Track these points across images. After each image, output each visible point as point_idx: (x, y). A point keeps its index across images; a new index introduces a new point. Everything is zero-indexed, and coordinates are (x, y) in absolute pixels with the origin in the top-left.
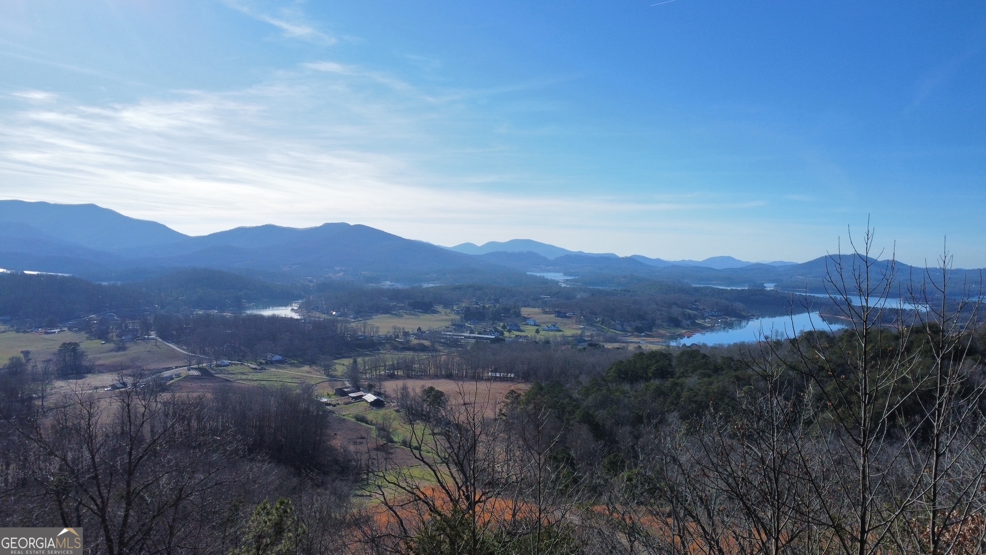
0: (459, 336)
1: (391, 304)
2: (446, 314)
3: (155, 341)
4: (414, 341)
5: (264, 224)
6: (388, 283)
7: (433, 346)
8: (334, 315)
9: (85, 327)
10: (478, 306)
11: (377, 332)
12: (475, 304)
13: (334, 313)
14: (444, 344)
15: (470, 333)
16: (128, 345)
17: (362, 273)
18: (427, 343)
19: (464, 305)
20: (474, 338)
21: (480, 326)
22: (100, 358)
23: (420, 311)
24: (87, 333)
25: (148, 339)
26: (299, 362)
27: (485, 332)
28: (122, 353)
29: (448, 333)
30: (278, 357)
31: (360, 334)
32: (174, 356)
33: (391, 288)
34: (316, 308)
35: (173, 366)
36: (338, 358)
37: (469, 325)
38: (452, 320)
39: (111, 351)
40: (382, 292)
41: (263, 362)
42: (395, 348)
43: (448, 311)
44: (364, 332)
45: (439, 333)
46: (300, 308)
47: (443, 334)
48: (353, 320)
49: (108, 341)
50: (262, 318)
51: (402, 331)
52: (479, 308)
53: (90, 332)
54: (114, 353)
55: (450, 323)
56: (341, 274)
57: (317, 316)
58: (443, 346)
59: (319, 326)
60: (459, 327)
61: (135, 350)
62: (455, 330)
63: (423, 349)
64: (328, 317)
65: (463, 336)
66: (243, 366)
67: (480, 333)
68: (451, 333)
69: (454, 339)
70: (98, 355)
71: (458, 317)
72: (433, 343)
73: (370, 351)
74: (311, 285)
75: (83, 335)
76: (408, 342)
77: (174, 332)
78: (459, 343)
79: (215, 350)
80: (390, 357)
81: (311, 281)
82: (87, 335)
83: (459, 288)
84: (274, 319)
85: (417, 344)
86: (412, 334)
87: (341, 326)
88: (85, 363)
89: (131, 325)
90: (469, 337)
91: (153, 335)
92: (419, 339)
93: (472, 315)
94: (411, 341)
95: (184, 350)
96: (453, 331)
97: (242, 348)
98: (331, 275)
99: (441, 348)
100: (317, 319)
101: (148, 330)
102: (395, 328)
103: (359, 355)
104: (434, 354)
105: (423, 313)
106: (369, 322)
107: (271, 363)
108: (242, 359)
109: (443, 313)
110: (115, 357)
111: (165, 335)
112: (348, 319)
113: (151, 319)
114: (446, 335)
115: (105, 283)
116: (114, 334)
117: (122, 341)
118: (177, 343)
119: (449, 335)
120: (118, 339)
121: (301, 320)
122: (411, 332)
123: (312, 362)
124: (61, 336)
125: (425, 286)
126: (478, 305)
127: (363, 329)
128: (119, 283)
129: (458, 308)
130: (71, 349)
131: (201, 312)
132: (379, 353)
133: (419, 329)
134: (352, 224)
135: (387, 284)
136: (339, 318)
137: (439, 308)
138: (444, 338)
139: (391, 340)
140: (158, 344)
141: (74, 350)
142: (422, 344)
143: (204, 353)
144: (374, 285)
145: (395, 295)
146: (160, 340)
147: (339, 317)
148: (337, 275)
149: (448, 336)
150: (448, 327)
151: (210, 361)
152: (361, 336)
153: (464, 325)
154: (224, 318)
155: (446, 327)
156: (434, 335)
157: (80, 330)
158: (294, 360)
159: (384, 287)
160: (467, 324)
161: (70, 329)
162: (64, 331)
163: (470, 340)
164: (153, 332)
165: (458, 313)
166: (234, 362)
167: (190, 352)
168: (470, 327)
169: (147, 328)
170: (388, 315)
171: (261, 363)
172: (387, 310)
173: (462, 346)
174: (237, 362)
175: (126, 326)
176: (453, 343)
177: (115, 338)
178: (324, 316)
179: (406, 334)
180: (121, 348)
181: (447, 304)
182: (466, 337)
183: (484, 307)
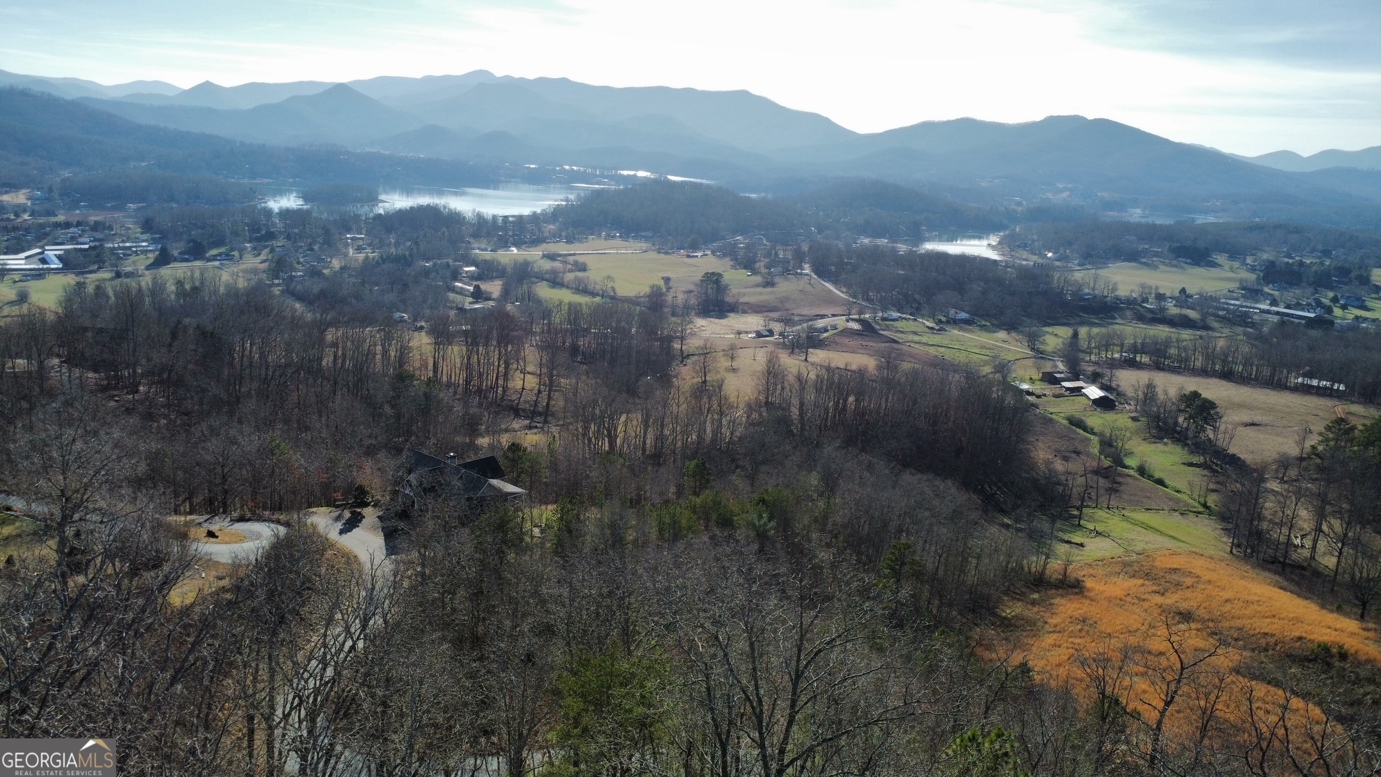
0: (1250, 308)
1: (1141, 247)
2: (1231, 269)
3: (809, 278)
4: (1173, 310)
5: (959, 117)
6: (1138, 211)
7: (1203, 320)
8: (1050, 258)
9: (729, 252)
10: (1290, 261)
11: (1114, 289)
12: (1285, 257)
13: (1050, 255)
14: (1223, 319)
15: (1271, 305)
16: (777, 279)
17: (1099, 194)
18: (1193, 314)
19: (1265, 256)
20: (1278, 313)
21: (1292, 294)
22: (744, 295)
23: (1188, 261)
24: (732, 260)
25: (801, 274)
26: (993, 324)
27: (1298, 306)
28: (769, 289)
29: (1233, 302)
30: (963, 315)
31: (1087, 291)
32: (830, 300)
33: (1143, 221)
34: (1024, 246)
35: (829, 312)
36: (1049, 325)
37: (1271, 292)
38: (1241, 281)
39: (758, 285)
40: (1128, 228)
41: (944, 319)
42: (1140, 318)
43: (1236, 264)
44: (1094, 289)
45: (1216, 299)
46: (1000, 243)
47: (1224, 303)
48: (1079, 268)
49: (755, 272)
50: (944, 256)
51: (1153, 291)
52: (1293, 264)
53: (736, 259)
54: (760, 289)
55: (1237, 285)
56: (1065, 194)
57: (1024, 257)
58: (1220, 322)
59: (1027, 274)
60: (1253, 293)
61: (785, 287)
62: (1244, 296)
63: (1186, 323)
64: (1040, 261)
65: (1257, 308)
66: (916, 323)
67: (1288, 307)
68: (1237, 303)
69: (1240, 312)
70: (743, 290)
71: (1252, 277)
72: (1204, 316)
73: (1101, 319)
74: (1019, 209)
75: (728, 262)
76: (1163, 310)
77: (833, 268)
78: (1250, 320)
79: (881, 296)
80: (1130, 331)
81: (1019, 204)
82: (732, 263)
83: (1260, 228)
84: (963, 260)
85: (1177, 314)
86: (1170, 298)
87: (1059, 278)
88: (729, 299)
89: (782, 253)
90: (1268, 312)
91: (807, 269)
92: (1182, 307)
93: (1272, 273)
94: (1168, 309)
95: (842, 292)
96: (1242, 299)
97: (917, 297)
98: (1050, 195)
99: (1216, 325)
100: (1024, 263)
101: (801, 262)
102: (1143, 286)
103: (1082, 324)
104: (1204, 333)
105: (1193, 265)
106: (1102, 272)
107: (954, 322)
108: (916, 312)
109: (1227, 267)
110: (761, 294)
111: (821, 271)
112: (1070, 265)
113: (805, 247)
114: (1227, 304)
115: (754, 196)
116: (762, 264)
117: (769, 274)
118: (835, 282)
119: (1233, 305)
120: (766, 271)
121: (1001, 261)
122: (1168, 294)
123: (1011, 327)
124: (706, 262)
125: (1201, 220)
126: (1292, 258)
127: (1092, 285)
128: (770, 196)
129: (1255, 261)
130: (713, 280)
131: (866, 241)
132: (1113, 324)
133: (1183, 291)
134: (1090, 117)
135: (1136, 215)
136: (1057, 263)
137: (1221, 259)
138: (1224, 309)
139: (1135, 304)
140: (812, 281)
141: (717, 282)
142: (1186, 317)
143: (869, 300)
144: (1116, 214)
145: (1150, 233)
146: (815, 276)
147: (1057, 261)
148: (1060, 195)
149: (1232, 307)
150: (1232, 292)
151: (875, 311)
152: (1088, 294)
153: (1262, 291)
154: (894, 251)
155: (1229, 291)
156: (1205, 302)
157: (725, 255)
158: (986, 321)
159: (1132, 220)
160: (1266, 290)
161: (713, 252)
162: (707, 255)
163: (1270, 316)
164: (807, 266)
165: (1253, 269)
166: (904, 316)
167: (850, 296)
168: (1272, 295)
169: (800, 257)
170: (1133, 264)
171: (940, 321)
172: (1133, 257)
173: (1253, 325)
174: (908, 316)
175: (776, 254)
176: (1240, 319)
177: (764, 270)
178: (1035, 258)
179: (1160, 297)
180: (769, 284)
181: (1235, 253)
182: (1263, 311)
183: (1301, 264)
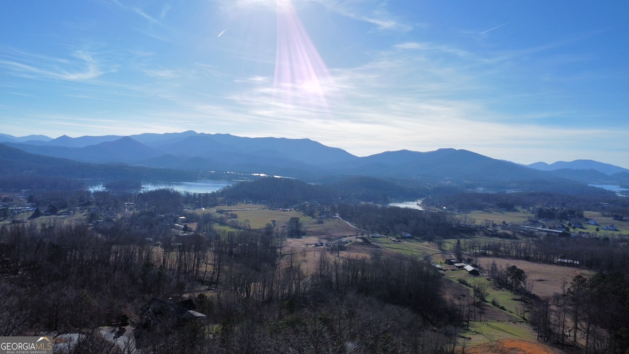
0: (534, 229)
1: (484, 204)
2: (524, 213)
3: (338, 219)
4: (500, 231)
5: (401, 150)
6: (481, 189)
7: (514, 235)
8: (445, 209)
9: (302, 209)
10: (549, 208)
11: (474, 222)
12: (546, 207)
13: (444, 208)
14: (523, 234)
15: (543, 227)
16: (324, 220)
17: (464, 181)
18: (509, 232)
19: (538, 207)
20: (546, 231)
21: (552, 223)
22: (309, 227)
23: (505, 209)
24: (303, 212)
25: (335, 218)
26: (422, 239)
27: (554, 228)
28: (320, 225)
29: (526, 227)
30: (409, 235)
31: (462, 223)
32: (349, 229)
33: (484, 192)
34: (433, 204)
35: (348, 235)
36: (447, 238)
37: (542, 222)
38: (528, 217)
39: (315, 223)
40: (478, 195)
41: (400, 237)
42: (486, 234)
43: (526, 210)
44: (465, 222)
45: (519, 226)
46: (422, 203)
47: (522, 227)
48: (457, 213)
49: (314, 217)
50: (399, 208)
51: (491, 223)
52: (550, 210)
53: (305, 212)
54: (316, 225)
55: (527, 219)
56: (449, 182)
57: (433, 209)
58: (521, 235)
59: (434, 216)
60: (534, 223)
61: (328, 223)
62: (530, 224)
63: (506, 236)
64: (441, 210)
65: (537, 229)
66: (387, 239)
67: (550, 228)
68: (528, 227)
69: (530, 231)
70: (309, 226)
71: (533, 216)
72: (514, 233)
73: (469, 235)
74: (430, 188)
75: (301, 213)
76: (496, 231)
77: (349, 215)
78: (534, 234)
79: (371, 227)
80: (483, 241)
81: (430, 186)
82: (303, 214)
83: (534, 194)
84: (407, 210)
85: (502, 233)
86: (499, 226)
87: (449, 218)
88: (302, 230)
89: (326, 209)
90: (542, 231)
91: (337, 216)
92: (504, 229)
93: (541, 214)
94: (498, 230)
95: (354, 226)
96: (530, 225)
97: (387, 227)
98: (442, 182)
99: (520, 237)
100: (434, 211)
101: (335, 213)
102: (486, 220)
103: (461, 237)
104: (515, 241)
105: (506, 211)
106: (468, 215)
107: (405, 238)
108: (387, 233)
109: (522, 212)
110: (317, 227)
111: (344, 216)
112: (454, 212)
113: (336, 206)
114: (524, 228)
115: (313, 184)
116: (317, 214)
117: (320, 218)
118: (350, 221)
119: (526, 228)
120: (319, 217)
121: (423, 211)
122: (498, 224)
123: (430, 240)
124: (292, 213)
125: (508, 192)
126: (549, 207)
127: (464, 220)
128: (320, 184)
129: (533, 209)
130: (295, 221)
131: (363, 203)
132: (475, 237)
133: (504, 222)
134: (457, 149)
135: (480, 190)
136: (448, 211)
137: (519, 208)
138: (522, 230)
139: (483, 229)
140: (340, 221)
141: (297, 222)
142: (506, 234)
143: (365, 228)
144: (472, 190)
145: (487, 198)
146: (341, 219)
147: (448, 210)
148: (447, 182)
149: (526, 229)
150: (525, 222)
151: (369, 234)
152: (463, 224)
153: (538, 222)
154: (377, 207)
155: (524, 222)
156: (514, 227)
157: (300, 210)
158: (419, 237)
159: (479, 192)
160: (540, 221)
161: (295, 209)
162: (292, 210)
163: (543, 232)
164: (337, 214)
165: (533, 212)
166: (382, 235)
167: (357, 227)
168: (543, 223)
169: (334, 211)
170: (481, 211)
171: (398, 238)
172: (480, 208)
173: (536, 236)
174: (384, 236)
175: (323, 209)
176: (530, 234)
177: (318, 216)
178: (438, 209)
179: (494, 225)
180: (320, 222)
181: (525, 206)
182: (539, 230)
183: (553, 209)
